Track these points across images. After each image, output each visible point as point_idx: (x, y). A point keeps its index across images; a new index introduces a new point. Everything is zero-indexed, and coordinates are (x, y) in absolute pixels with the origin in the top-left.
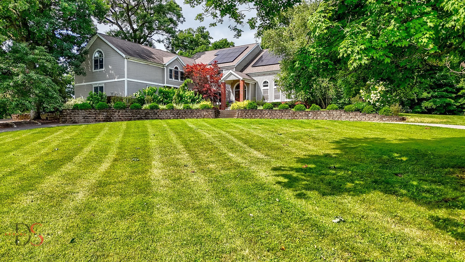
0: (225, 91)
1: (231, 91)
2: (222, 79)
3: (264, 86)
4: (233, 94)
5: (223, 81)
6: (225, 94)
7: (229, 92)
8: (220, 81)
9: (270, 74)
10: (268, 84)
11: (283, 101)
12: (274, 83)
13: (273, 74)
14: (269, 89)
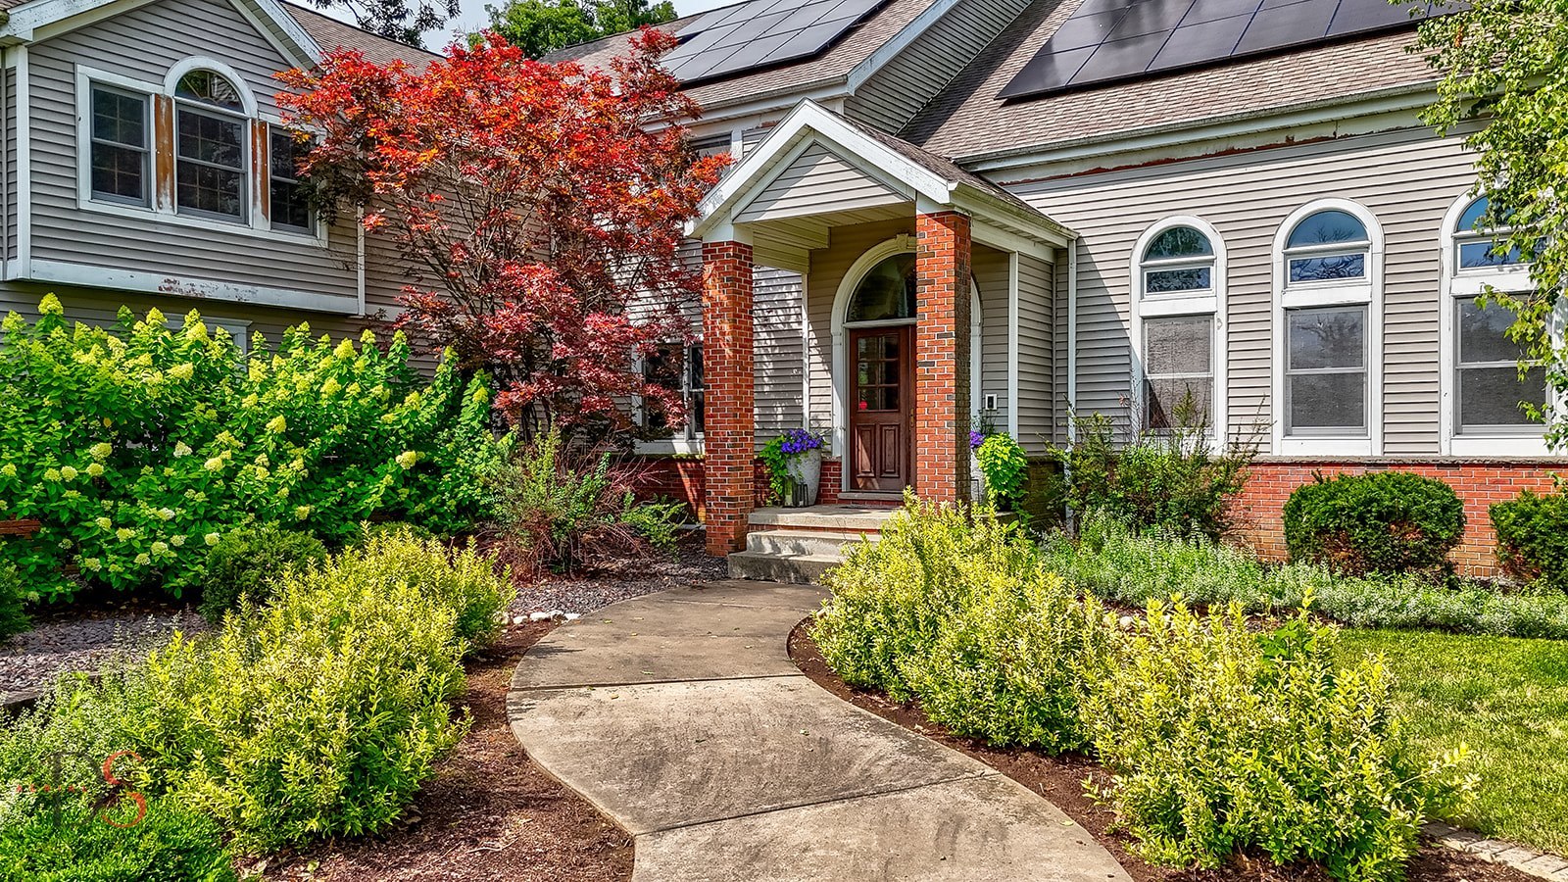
0: (744, 339)
1: (805, 329)
2: (708, 208)
3: (1157, 282)
4: (828, 360)
5: (727, 234)
6: (744, 364)
7: (790, 342)
8: (689, 228)
9: (1231, 152)
10: (1212, 262)
11: (1407, 458)
12: (1290, 250)
13: (1270, 147)
14: (1222, 315)
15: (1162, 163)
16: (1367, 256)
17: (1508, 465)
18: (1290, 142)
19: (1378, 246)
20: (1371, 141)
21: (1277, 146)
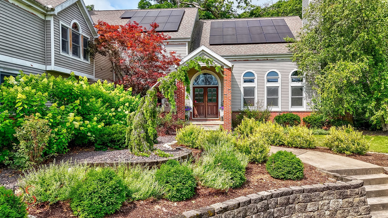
2: (181, 63)
3: (245, 81)
9: (258, 60)
10: (255, 78)
11: (285, 111)
12: (267, 77)
13: (264, 60)
14: (256, 87)
15: (246, 61)
16: (279, 79)
17: (299, 112)
18: (267, 60)
19: (280, 78)
20: (279, 61)
21: (265, 60)
